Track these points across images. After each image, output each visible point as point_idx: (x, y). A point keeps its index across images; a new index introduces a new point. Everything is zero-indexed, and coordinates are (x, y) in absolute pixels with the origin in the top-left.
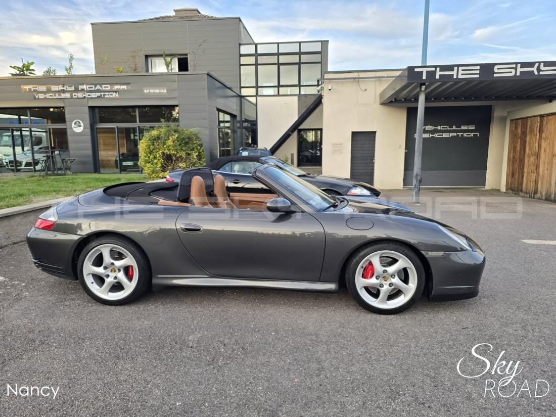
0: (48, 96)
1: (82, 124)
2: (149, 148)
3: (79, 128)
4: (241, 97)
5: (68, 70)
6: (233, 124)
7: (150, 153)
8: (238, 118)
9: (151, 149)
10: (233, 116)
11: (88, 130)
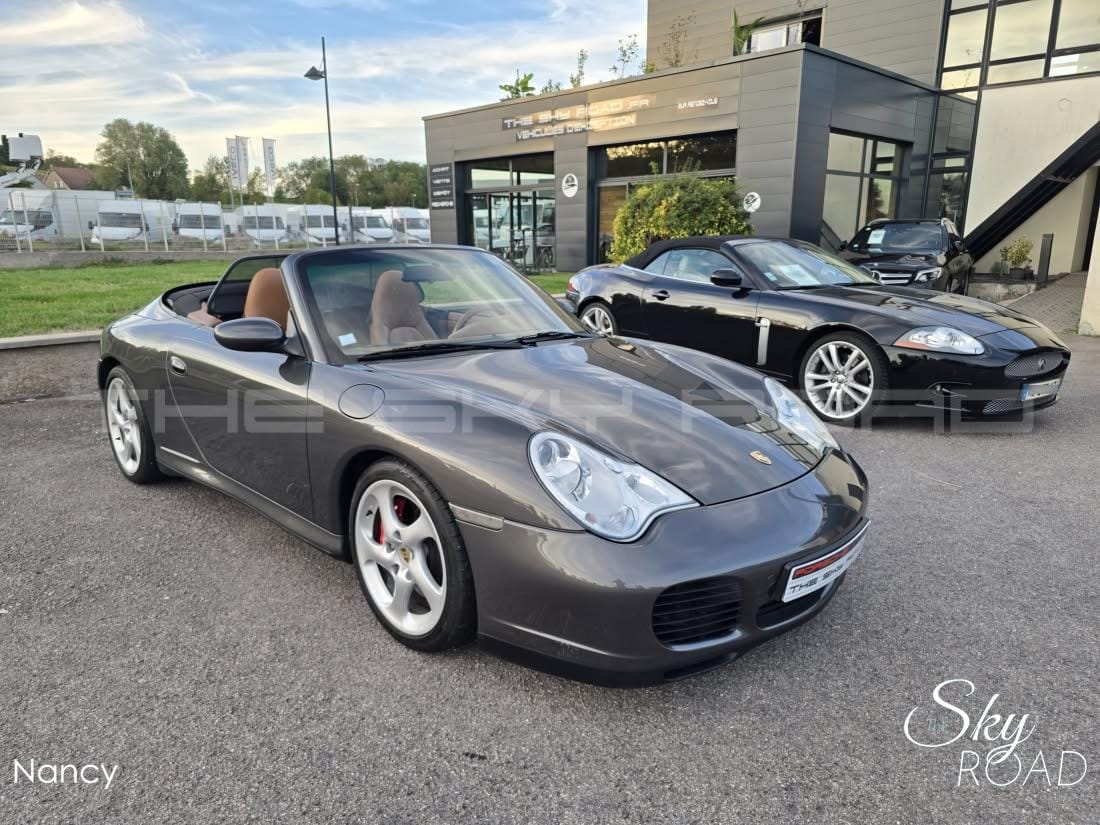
0: (533, 134)
1: (576, 182)
2: (626, 224)
3: (571, 189)
4: (938, 94)
5: (575, 81)
6: (901, 167)
7: (627, 234)
8: (916, 150)
9: (629, 225)
10: (904, 145)
11: (585, 192)
